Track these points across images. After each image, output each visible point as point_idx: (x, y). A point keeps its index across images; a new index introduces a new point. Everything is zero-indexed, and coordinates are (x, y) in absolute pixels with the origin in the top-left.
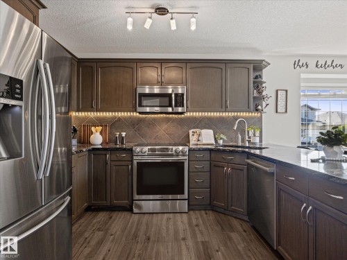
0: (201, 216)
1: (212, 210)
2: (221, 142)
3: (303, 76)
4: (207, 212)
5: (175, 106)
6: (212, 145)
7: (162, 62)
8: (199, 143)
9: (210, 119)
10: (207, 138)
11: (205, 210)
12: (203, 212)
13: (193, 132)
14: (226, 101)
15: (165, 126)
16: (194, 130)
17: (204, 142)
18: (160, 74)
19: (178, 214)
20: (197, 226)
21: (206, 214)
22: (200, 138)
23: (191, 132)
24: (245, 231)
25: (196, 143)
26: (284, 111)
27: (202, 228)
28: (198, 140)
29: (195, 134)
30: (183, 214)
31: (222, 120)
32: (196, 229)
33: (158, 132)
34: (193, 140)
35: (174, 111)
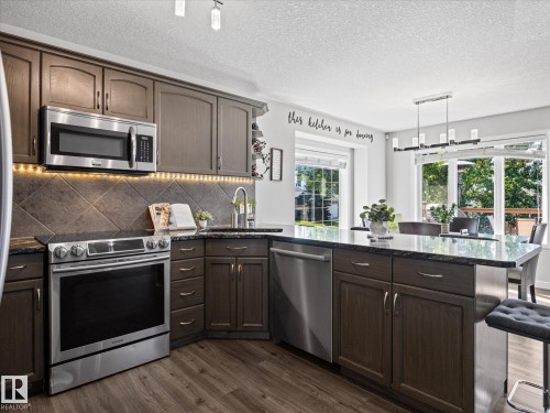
0: (196, 353)
1: (207, 339)
2: (204, 224)
3: (298, 134)
4: (200, 343)
5: (138, 159)
6: (192, 229)
7: (105, 66)
8: (171, 227)
9: (184, 186)
10: (182, 218)
11: (195, 342)
12: (194, 346)
13: (157, 209)
14: (218, 158)
15: (98, 198)
16: (159, 205)
17: (180, 226)
18: (99, 89)
19: (155, 364)
20: (203, 371)
21: (202, 348)
22: (172, 220)
23: (152, 208)
24: (274, 354)
25: (166, 227)
26: (278, 178)
27: (214, 371)
28: (170, 223)
29: (162, 213)
30: (163, 361)
31: (202, 187)
32: (205, 376)
33: (83, 209)
34: (159, 222)
35: (134, 168)
